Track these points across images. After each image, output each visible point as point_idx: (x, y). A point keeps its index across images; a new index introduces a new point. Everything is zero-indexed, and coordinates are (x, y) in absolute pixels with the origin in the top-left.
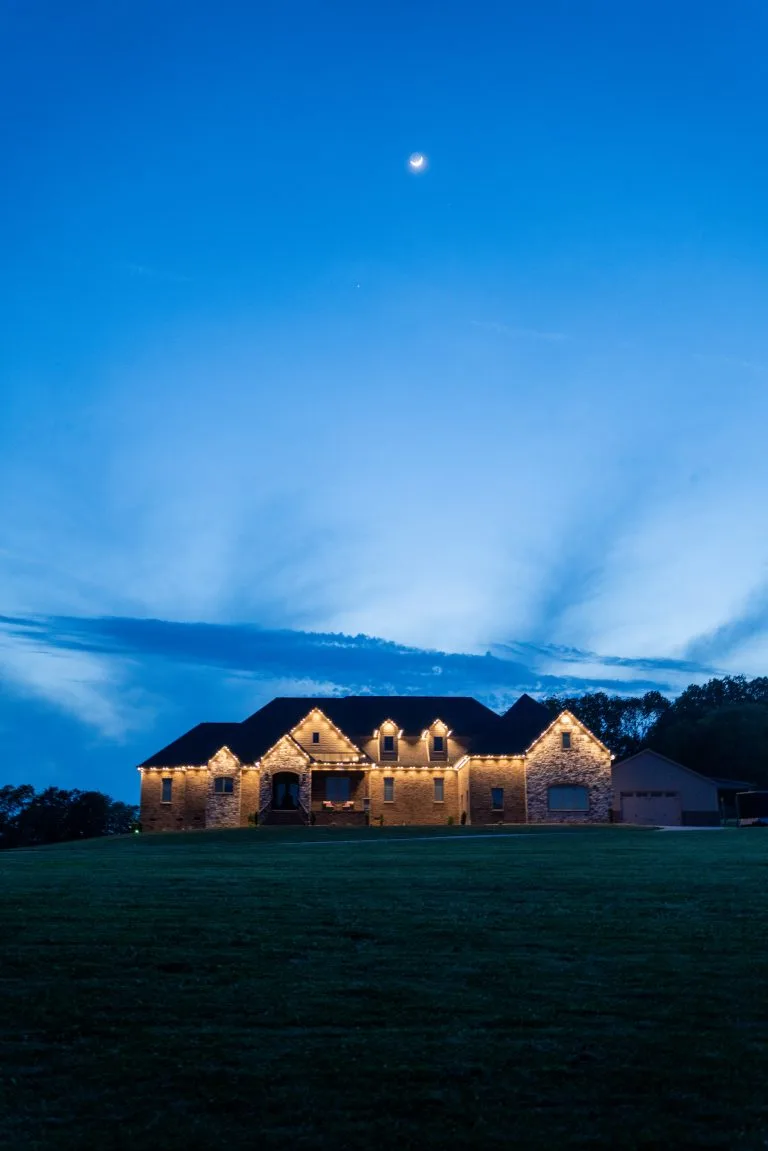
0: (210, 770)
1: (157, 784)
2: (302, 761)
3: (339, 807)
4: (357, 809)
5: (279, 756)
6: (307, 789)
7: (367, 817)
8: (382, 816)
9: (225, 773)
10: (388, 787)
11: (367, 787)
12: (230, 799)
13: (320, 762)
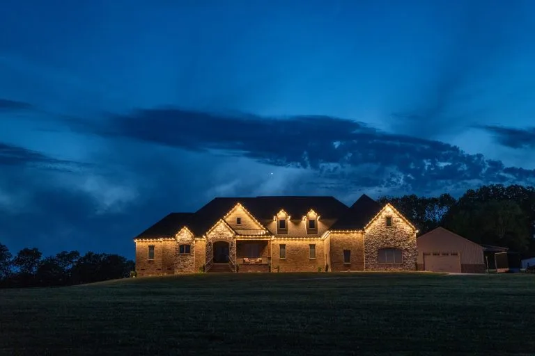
0: (176, 240)
1: (145, 249)
2: (231, 235)
3: (253, 261)
4: (264, 262)
5: (217, 232)
6: (234, 251)
7: (270, 267)
8: (278, 268)
9: (185, 242)
10: (282, 250)
11: (269, 250)
12: (189, 257)
13: (241, 235)
